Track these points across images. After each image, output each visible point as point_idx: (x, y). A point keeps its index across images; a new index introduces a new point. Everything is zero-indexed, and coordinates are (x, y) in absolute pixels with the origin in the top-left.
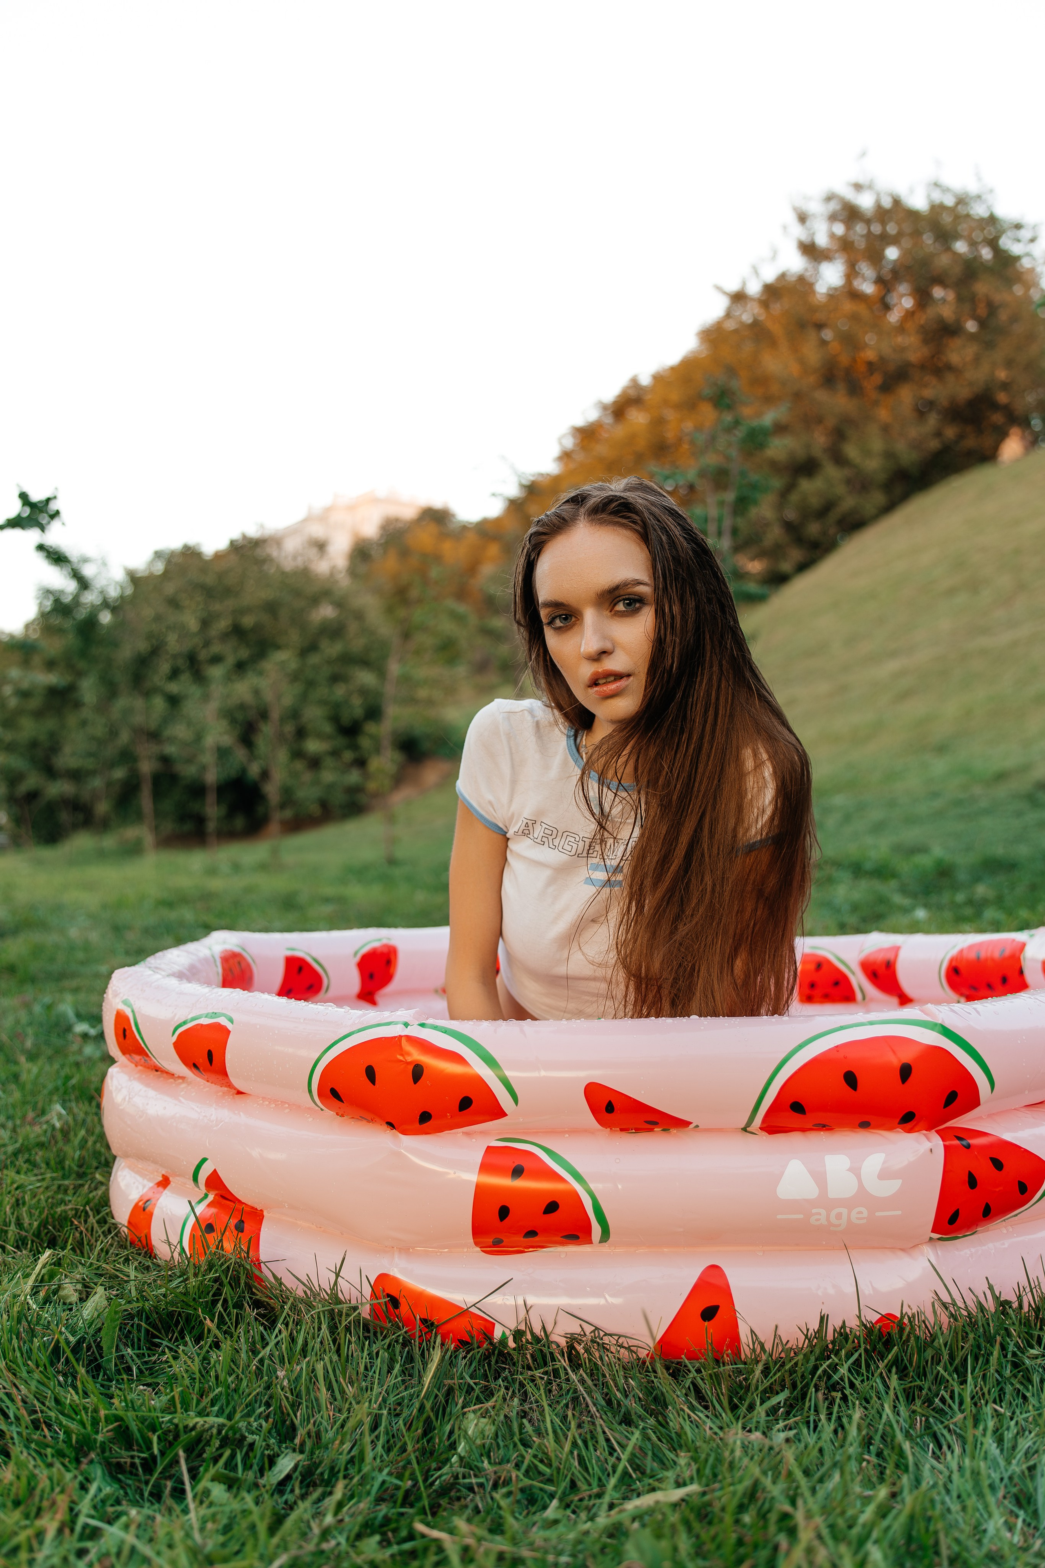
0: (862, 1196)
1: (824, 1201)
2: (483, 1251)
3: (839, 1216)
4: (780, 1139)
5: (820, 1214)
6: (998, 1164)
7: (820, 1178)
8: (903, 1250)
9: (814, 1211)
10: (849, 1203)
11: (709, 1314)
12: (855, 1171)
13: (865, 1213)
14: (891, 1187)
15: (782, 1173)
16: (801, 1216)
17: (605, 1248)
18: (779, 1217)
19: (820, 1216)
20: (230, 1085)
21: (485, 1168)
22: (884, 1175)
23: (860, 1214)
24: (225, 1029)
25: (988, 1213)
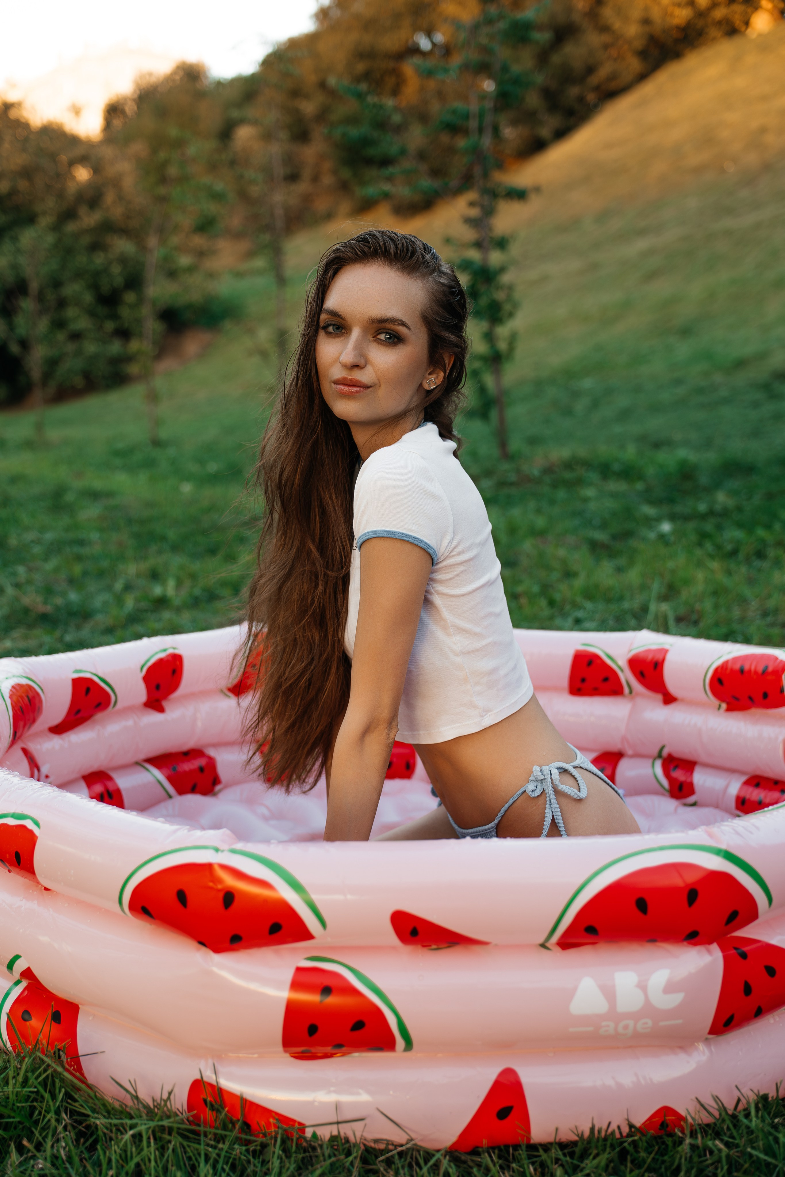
0: (648, 1009)
1: (613, 1015)
2: (292, 1056)
3: (626, 1027)
4: (572, 954)
5: (608, 1026)
6: (771, 971)
7: (609, 993)
8: (681, 1048)
9: (604, 1024)
10: (635, 1016)
11: (504, 1113)
12: (642, 985)
13: (650, 1023)
14: (676, 999)
15: (575, 989)
16: (590, 1029)
17: (408, 1054)
18: (571, 1030)
19: (609, 1027)
20: (38, 883)
21: (295, 985)
22: (669, 988)
23: (645, 1024)
24: (31, 832)
25: (759, 1013)
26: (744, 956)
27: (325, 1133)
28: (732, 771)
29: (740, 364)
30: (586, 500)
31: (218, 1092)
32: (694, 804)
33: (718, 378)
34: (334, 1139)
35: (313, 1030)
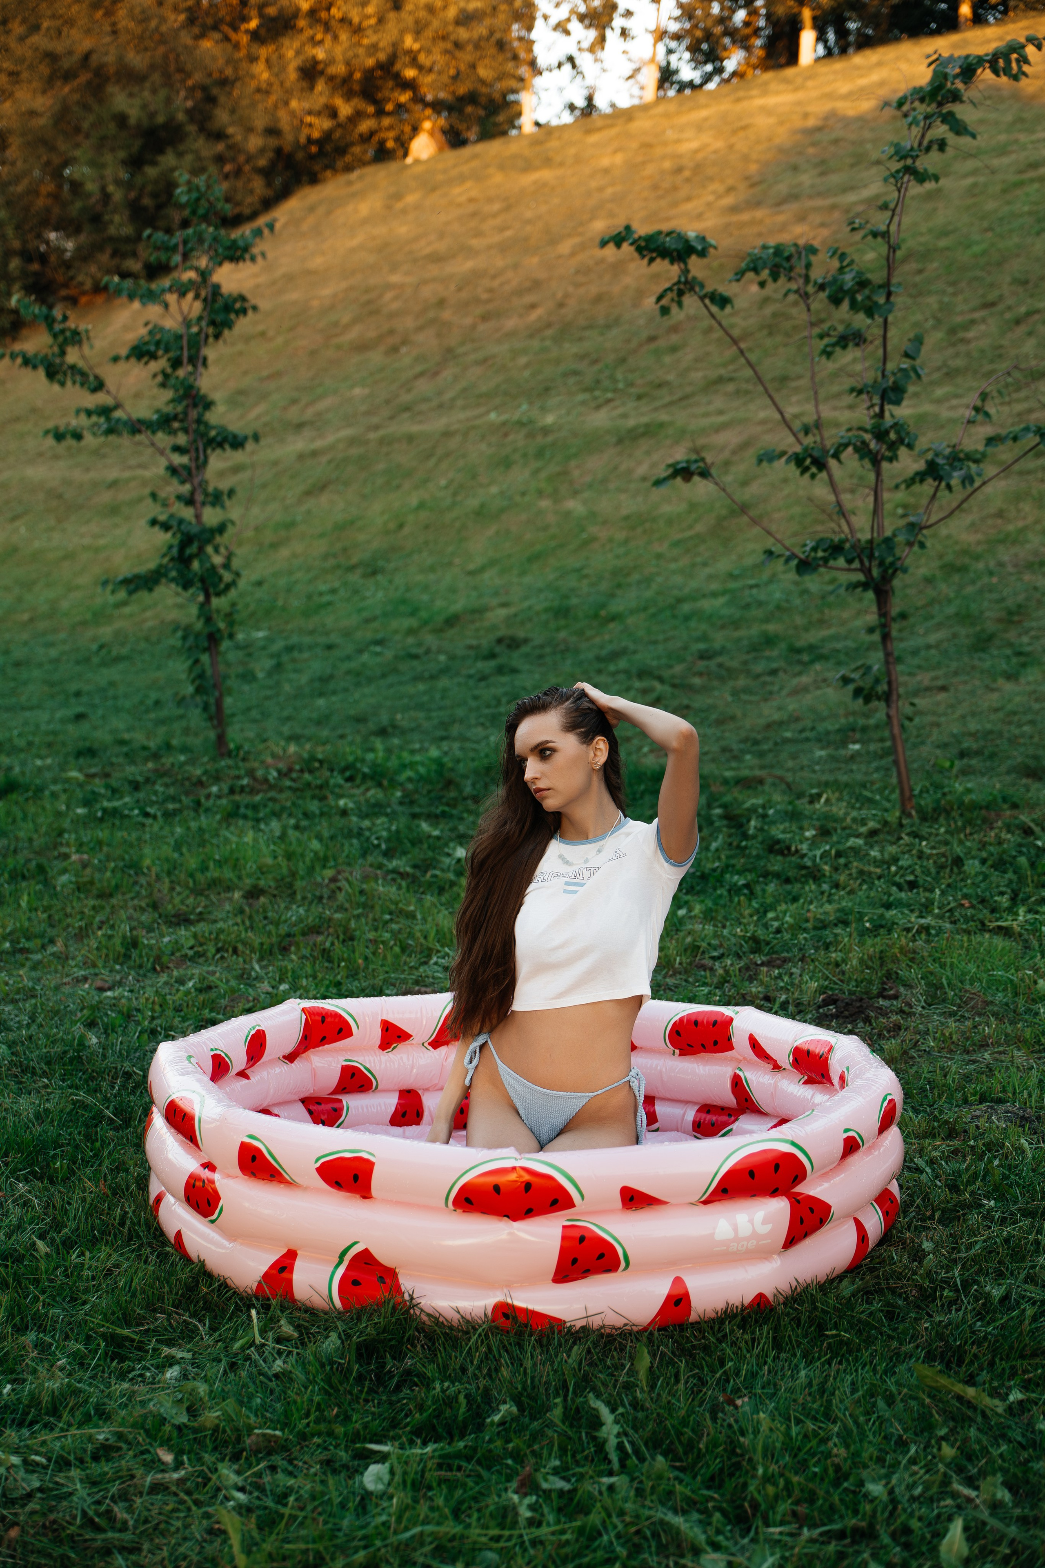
0: (754, 1235)
1: (737, 1239)
2: (558, 1283)
3: (742, 1247)
5: (734, 1246)
6: (812, 1210)
7: (735, 1227)
8: (769, 1259)
9: (732, 1245)
10: (747, 1239)
11: (677, 1304)
12: (751, 1221)
13: (755, 1243)
14: (767, 1228)
15: (716, 1227)
16: (725, 1248)
17: (626, 1272)
18: (715, 1249)
21: (564, 1237)
22: (764, 1222)
23: (752, 1244)
24: (368, 1161)
25: (806, 1235)
26: (798, 1202)
27: (579, 1324)
28: (686, 1102)
29: (452, 621)
30: (344, 813)
31: (512, 1307)
32: (657, 1130)
33: (430, 640)
34: (583, 1328)
35: (575, 1261)
